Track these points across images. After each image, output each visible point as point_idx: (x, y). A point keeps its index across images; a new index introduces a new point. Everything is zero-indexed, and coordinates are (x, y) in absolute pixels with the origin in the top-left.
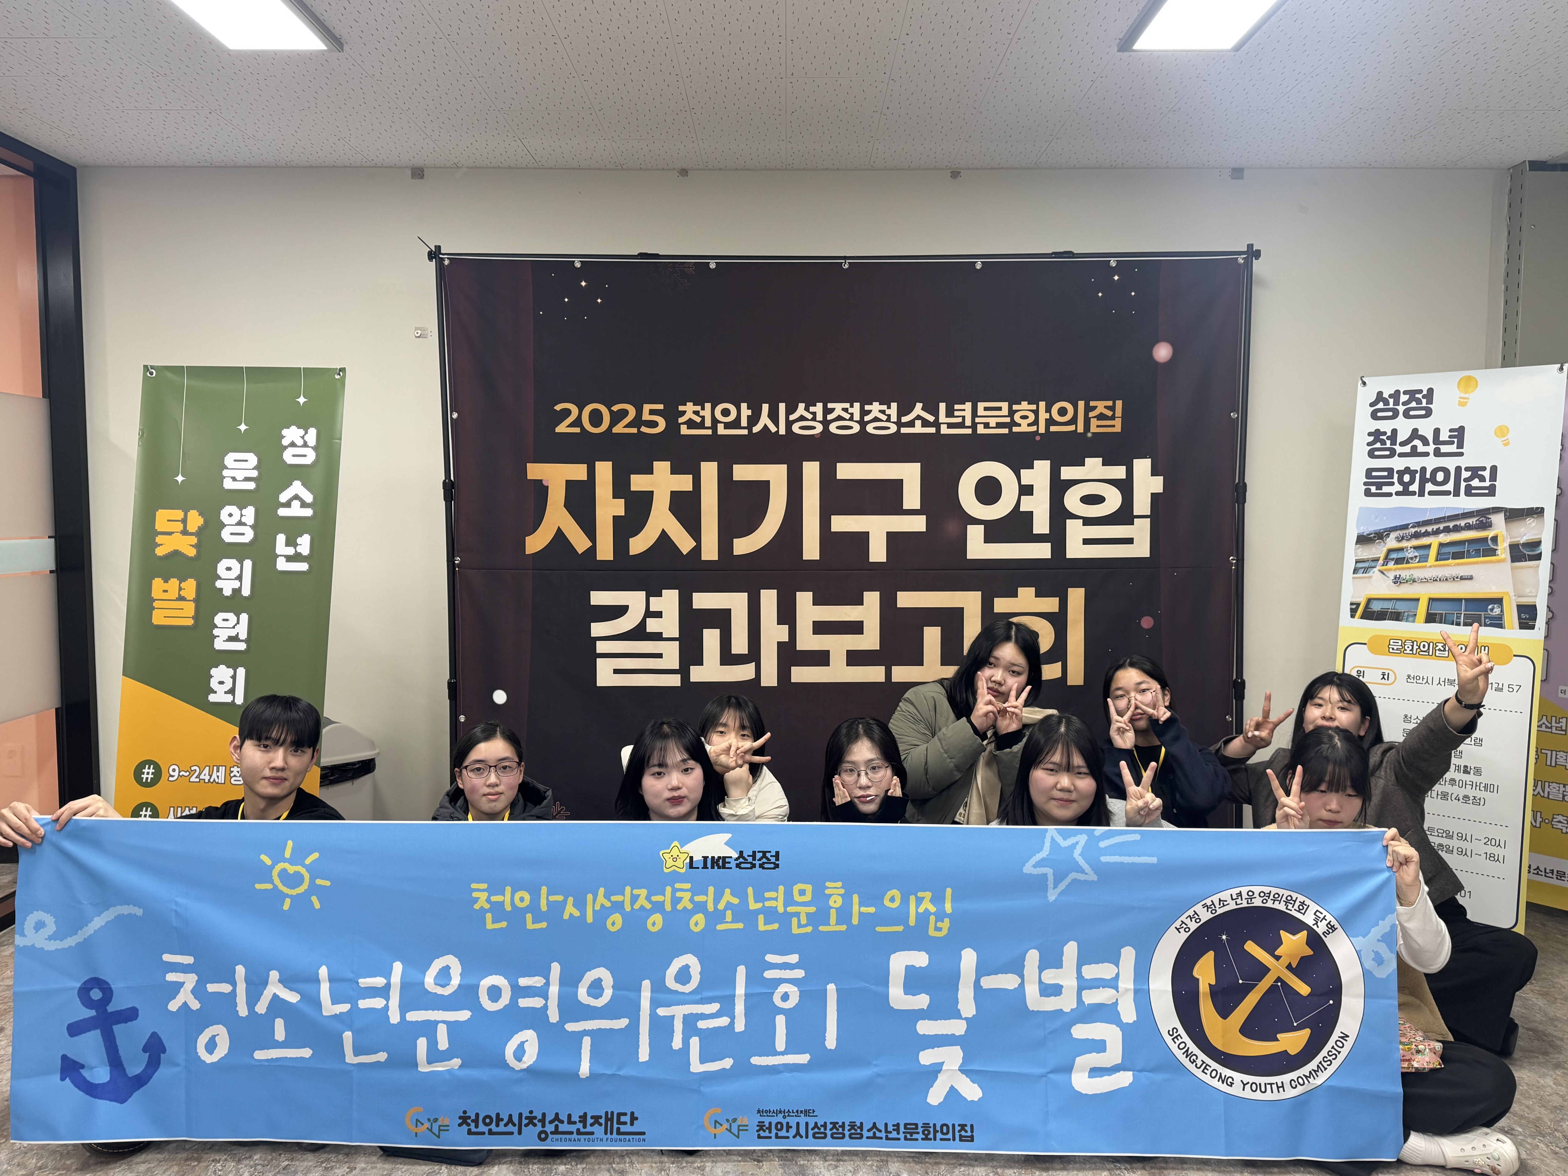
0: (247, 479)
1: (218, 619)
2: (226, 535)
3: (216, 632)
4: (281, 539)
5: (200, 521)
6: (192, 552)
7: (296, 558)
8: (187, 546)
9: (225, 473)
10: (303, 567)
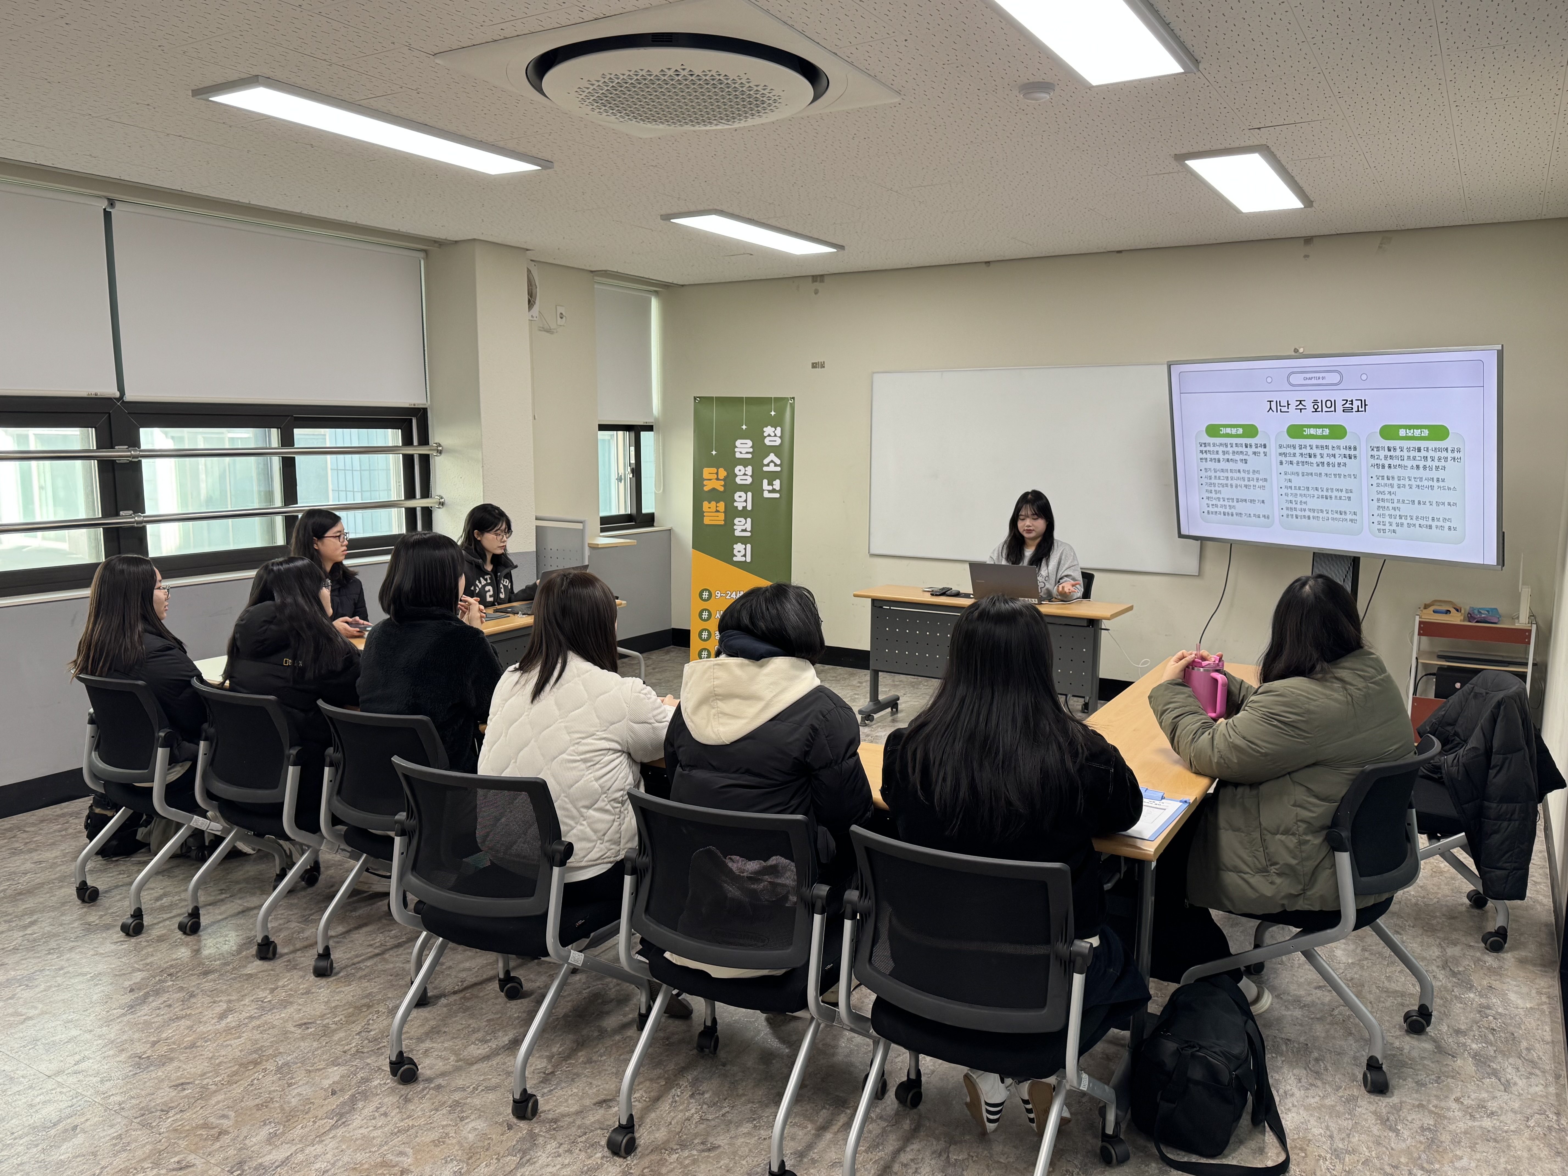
0: (747, 453)
1: (736, 521)
2: (738, 480)
3: (735, 527)
4: (765, 482)
5: (725, 474)
6: (722, 489)
7: (773, 491)
8: (719, 486)
9: (736, 450)
10: (777, 495)
